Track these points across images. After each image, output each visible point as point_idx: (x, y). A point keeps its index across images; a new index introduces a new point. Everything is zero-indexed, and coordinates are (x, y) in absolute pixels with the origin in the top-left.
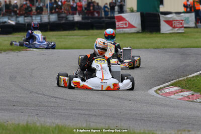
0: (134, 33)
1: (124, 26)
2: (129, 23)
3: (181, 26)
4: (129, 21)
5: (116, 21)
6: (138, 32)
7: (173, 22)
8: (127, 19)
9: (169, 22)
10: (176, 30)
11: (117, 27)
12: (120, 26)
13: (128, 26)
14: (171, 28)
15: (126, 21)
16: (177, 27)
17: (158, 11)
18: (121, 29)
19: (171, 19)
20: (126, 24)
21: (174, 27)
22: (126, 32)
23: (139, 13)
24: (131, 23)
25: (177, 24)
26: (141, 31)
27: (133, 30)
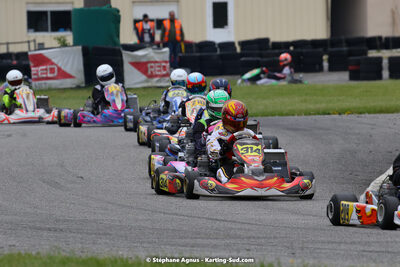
0: (71, 89)
1: (49, 75)
2: (59, 69)
3: (164, 73)
4: (59, 65)
5: (32, 64)
6: (78, 87)
7: (149, 65)
8: (54, 60)
9: (141, 66)
10: (154, 82)
11: (33, 77)
12: (40, 76)
13: (56, 74)
14: (144, 77)
15: (53, 64)
16: (156, 76)
17: (116, 43)
18: (43, 82)
19: (144, 60)
20: (52, 71)
21: (151, 76)
22: (53, 87)
23: (80, 48)
24: (63, 68)
25: (156, 70)
26: (83, 85)
27: (67, 83)
